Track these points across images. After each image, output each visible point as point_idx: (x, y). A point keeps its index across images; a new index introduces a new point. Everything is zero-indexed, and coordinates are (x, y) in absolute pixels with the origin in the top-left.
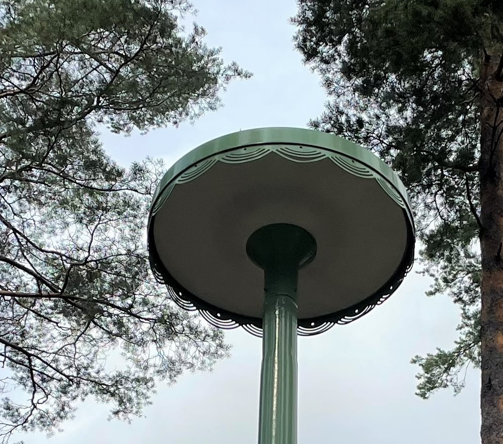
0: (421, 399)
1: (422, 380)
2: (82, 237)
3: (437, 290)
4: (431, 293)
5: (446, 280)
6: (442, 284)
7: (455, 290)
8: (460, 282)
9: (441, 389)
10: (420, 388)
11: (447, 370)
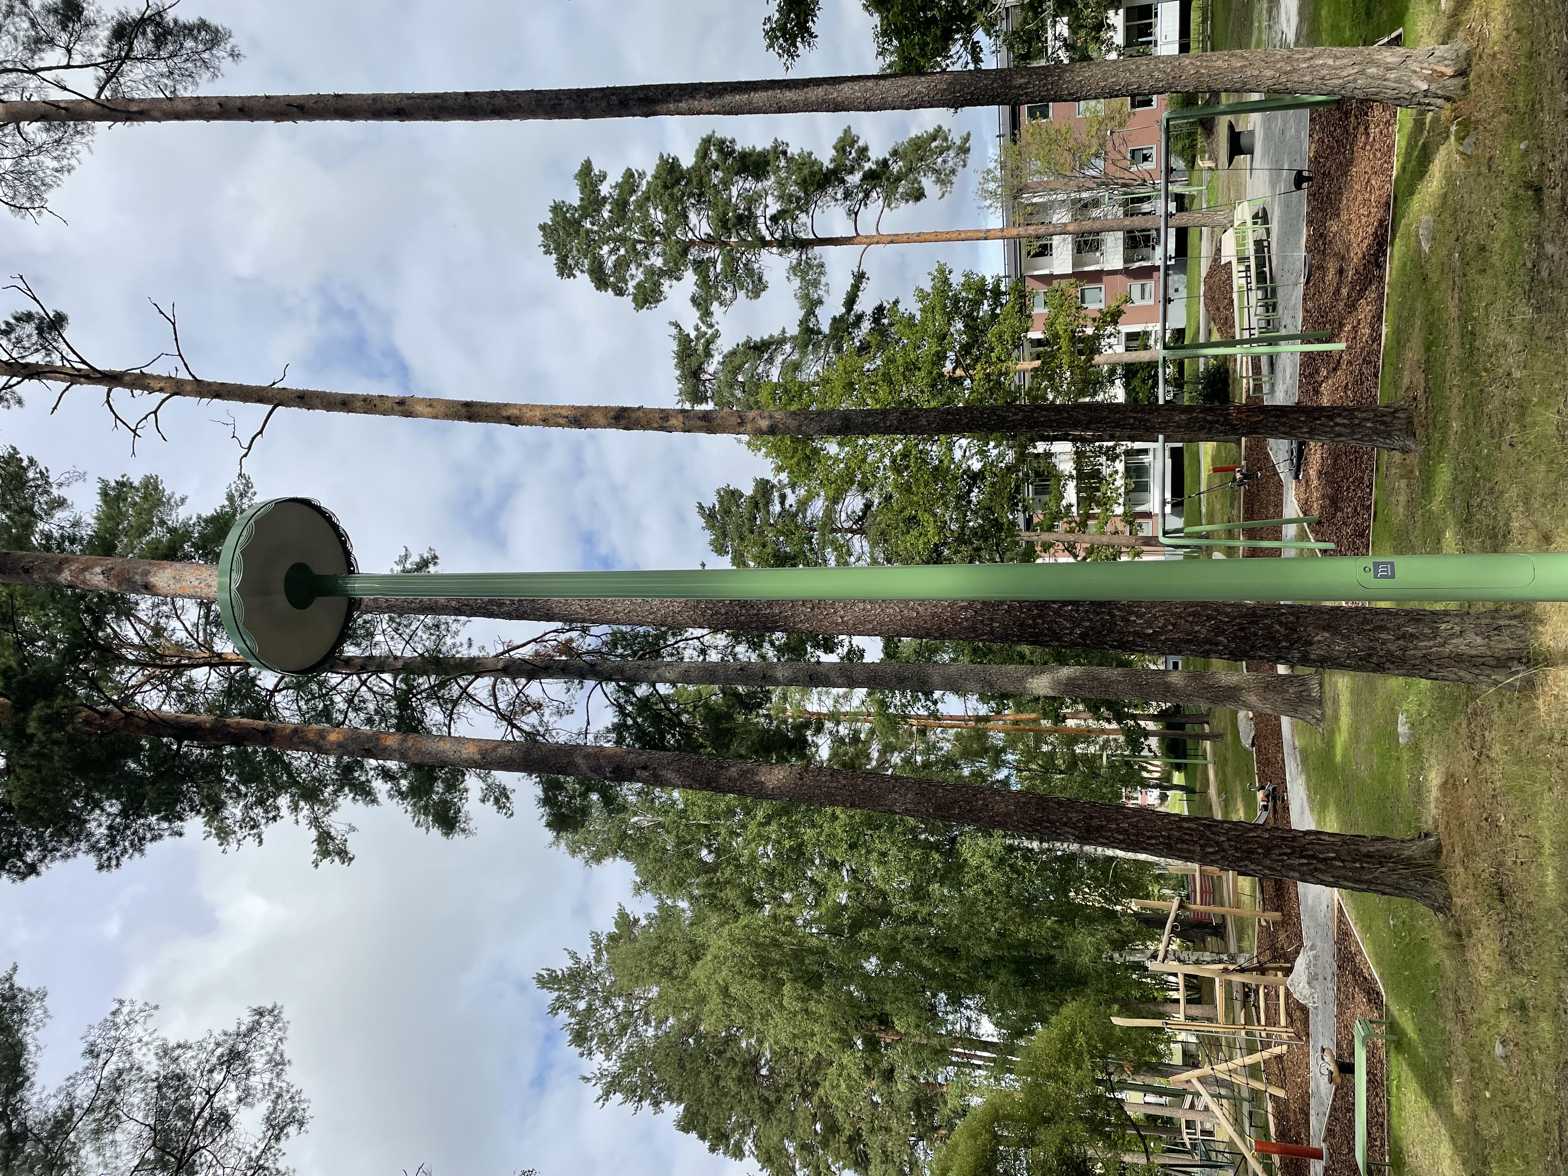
0: (353, 862)
1: (337, 859)
2: (130, 1128)
3: (260, 836)
4: (261, 842)
5: (252, 828)
6: (255, 831)
7: (263, 821)
8: (257, 815)
9: (348, 844)
10: (343, 863)
11: (333, 839)
